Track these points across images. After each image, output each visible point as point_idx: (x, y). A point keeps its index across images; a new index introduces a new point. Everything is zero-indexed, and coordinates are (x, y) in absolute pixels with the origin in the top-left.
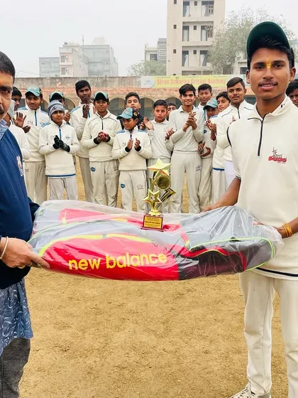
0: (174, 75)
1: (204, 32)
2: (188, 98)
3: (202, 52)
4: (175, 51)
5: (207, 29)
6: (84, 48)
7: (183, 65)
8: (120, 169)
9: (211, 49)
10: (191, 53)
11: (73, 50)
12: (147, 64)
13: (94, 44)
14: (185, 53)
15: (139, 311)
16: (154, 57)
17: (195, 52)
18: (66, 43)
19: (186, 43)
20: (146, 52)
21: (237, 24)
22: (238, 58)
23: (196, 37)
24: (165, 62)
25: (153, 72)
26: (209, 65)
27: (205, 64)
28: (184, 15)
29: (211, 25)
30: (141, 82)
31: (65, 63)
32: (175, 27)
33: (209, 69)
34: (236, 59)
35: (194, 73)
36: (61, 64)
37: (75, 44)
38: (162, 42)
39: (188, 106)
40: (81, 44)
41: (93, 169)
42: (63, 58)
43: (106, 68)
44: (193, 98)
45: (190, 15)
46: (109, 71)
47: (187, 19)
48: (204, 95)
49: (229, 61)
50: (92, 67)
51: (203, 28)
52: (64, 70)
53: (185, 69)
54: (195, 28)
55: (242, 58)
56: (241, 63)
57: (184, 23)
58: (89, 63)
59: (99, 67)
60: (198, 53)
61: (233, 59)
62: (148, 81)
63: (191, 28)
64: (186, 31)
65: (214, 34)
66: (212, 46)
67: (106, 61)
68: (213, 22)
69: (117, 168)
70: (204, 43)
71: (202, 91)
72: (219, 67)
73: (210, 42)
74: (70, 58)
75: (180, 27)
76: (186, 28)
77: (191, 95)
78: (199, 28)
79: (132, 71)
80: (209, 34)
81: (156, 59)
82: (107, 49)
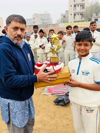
0: (71, 22)
1: (81, 7)
2: (69, 30)
3: (81, 14)
4: (71, 14)
5: (83, 6)
6: (41, 15)
7: (74, 19)
8: (47, 56)
9: (84, 13)
10: (77, 15)
11: (37, 16)
12: (62, 19)
13: (44, 13)
14: (75, 15)
15: (46, 108)
16: (64, 17)
17: (78, 14)
18: (35, 14)
19: (75, 12)
20: (62, 15)
21: (93, 4)
22: (94, 16)
23: (78, 9)
24: (68, 18)
25: (64, 22)
26: (83, 18)
27: (82, 18)
28: (74, 2)
29: (84, 5)
30: (60, 25)
31: (35, 20)
32: (71, 6)
33: (83, 20)
34: (93, 16)
35: (78, 22)
36: (33, 20)
37: (38, 14)
38: (67, 12)
39: (69, 33)
40: (40, 13)
41: (38, 57)
42: (34, 19)
43: (48, 21)
44: (71, 30)
45: (76, 2)
46: (49, 22)
47: (75, 3)
48: (76, 30)
49: (91, 17)
50: (43, 21)
51: (81, 6)
52: (34, 23)
53: (75, 20)
54: (78, 6)
55: (95, 16)
56: (95, 17)
57: (74, 4)
58: (42, 20)
59: (46, 21)
60: (79, 14)
61: (91, 16)
62: (62, 25)
63: (77, 6)
64: (75, 7)
65: (85, 8)
66: (84, 12)
67: (48, 19)
68: (84, 4)
69: (46, 56)
70: (81, 11)
71: (75, 28)
72: (87, 19)
73: (83, 10)
74: (36, 18)
75: (73, 6)
76: (75, 6)
77: (70, 29)
78: (80, 6)
79: (57, 22)
80: (83, 8)
81: (65, 18)
82: (49, 15)
